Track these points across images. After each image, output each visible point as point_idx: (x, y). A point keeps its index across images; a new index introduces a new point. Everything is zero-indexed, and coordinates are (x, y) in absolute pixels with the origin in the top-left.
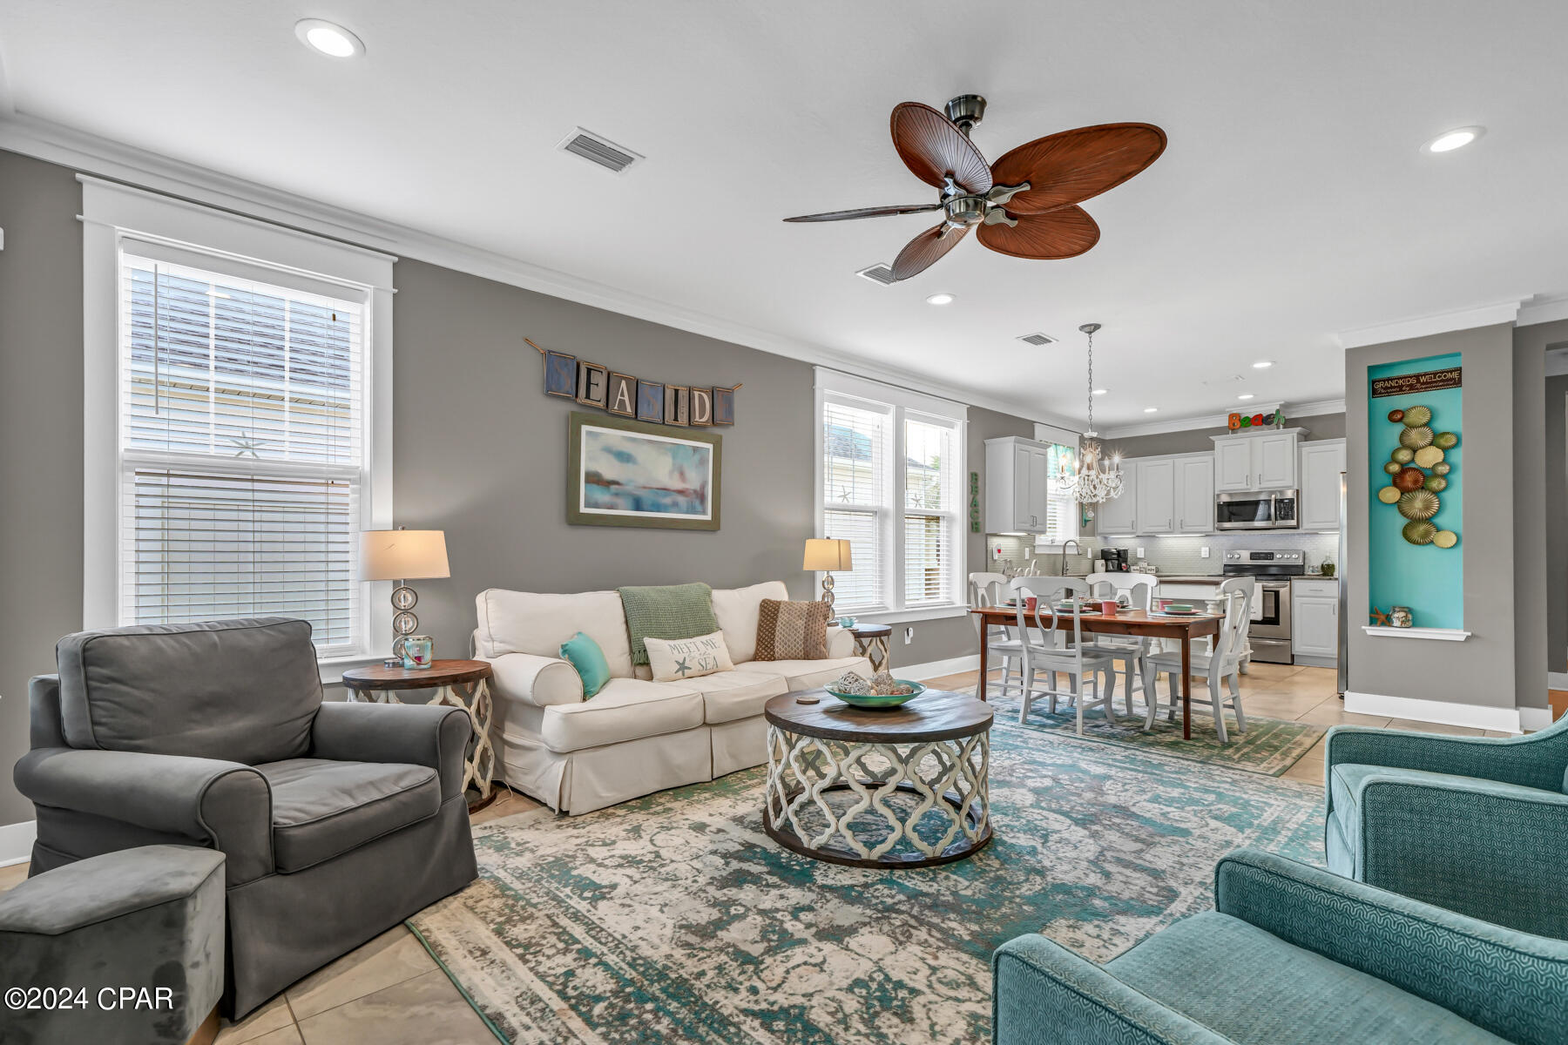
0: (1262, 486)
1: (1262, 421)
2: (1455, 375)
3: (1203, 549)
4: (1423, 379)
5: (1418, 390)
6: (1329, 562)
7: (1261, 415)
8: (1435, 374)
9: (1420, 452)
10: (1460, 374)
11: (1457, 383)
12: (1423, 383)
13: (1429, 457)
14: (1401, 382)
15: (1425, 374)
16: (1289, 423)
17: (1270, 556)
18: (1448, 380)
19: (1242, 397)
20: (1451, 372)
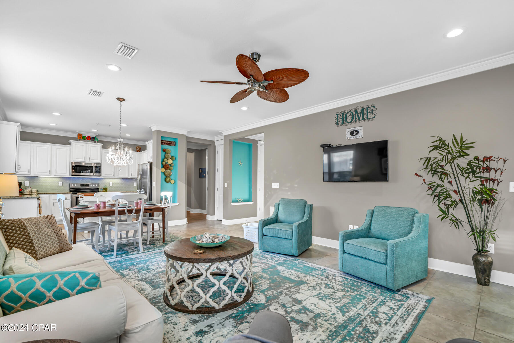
0: (90, 161)
1: (89, 139)
2: (174, 143)
3: (60, 182)
4: (169, 142)
5: (168, 145)
6: (106, 187)
7: (90, 137)
8: (171, 142)
9: (168, 160)
10: (175, 143)
11: (175, 145)
12: (169, 143)
13: (170, 162)
14: (165, 142)
15: (169, 141)
16: (100, 142)
17: (88, 185)
18: (172, 144)
19: (93, 130)
20: (174, 142)
